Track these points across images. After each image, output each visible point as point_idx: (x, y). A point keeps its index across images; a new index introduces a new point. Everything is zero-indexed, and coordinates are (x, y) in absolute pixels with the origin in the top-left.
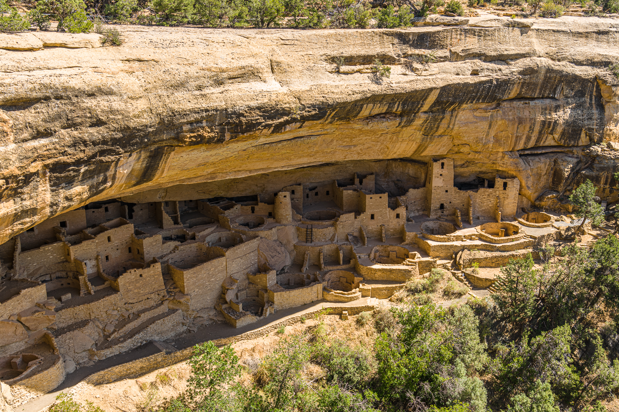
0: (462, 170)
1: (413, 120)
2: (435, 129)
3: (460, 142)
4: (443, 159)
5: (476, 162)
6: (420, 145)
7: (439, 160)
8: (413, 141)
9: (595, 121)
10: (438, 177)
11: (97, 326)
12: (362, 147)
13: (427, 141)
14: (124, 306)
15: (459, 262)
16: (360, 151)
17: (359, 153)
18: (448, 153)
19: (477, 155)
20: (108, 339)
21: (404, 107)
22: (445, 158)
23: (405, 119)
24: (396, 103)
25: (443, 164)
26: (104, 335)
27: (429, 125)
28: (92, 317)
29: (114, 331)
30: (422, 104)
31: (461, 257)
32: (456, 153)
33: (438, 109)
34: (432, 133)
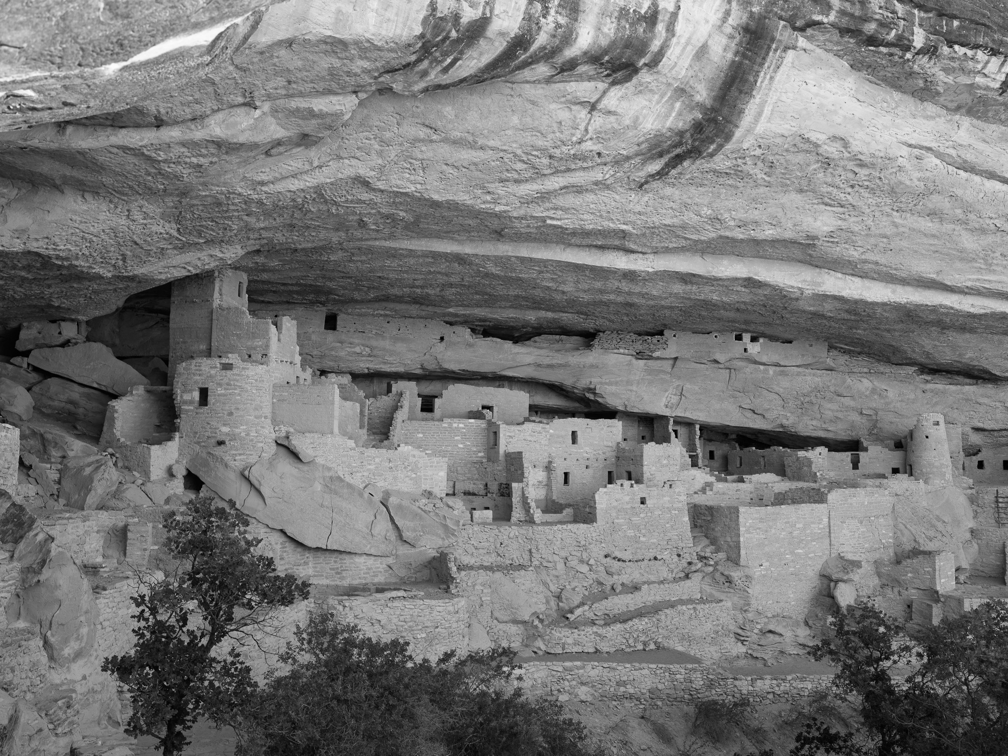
11: (545, 584)
14: (604, 561)
20: (569, 616)
26: (559, 609)
28: (536, 563)
29: (582, 604)
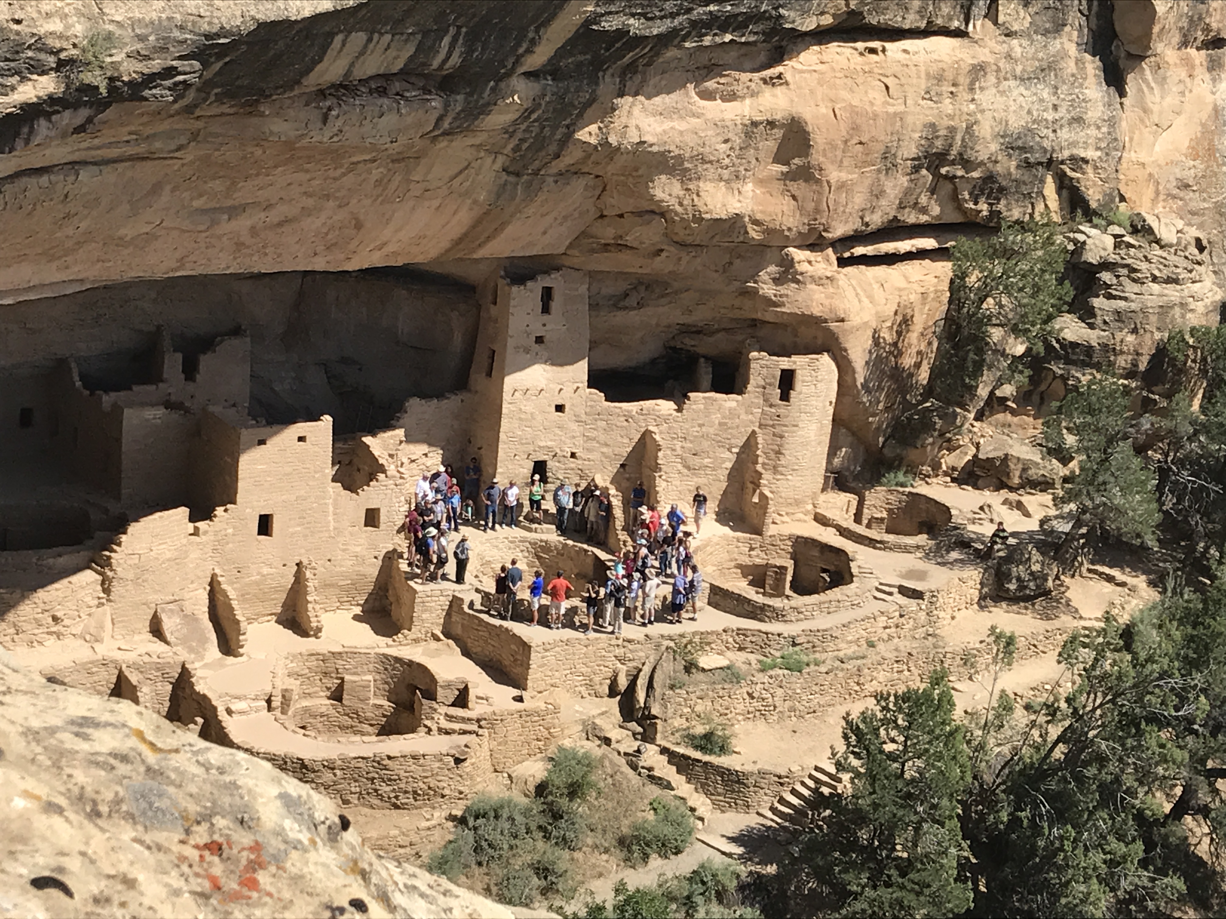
0: (620, 318)
1: (484, 110)
2: (553, 148)
3: (628, 205)
4: (547, 272)
5: (676, 285)
6: (487, 213)
7: (532, 278)
8: (467, 194)
9: (1092, 132)
10: (527, 351)
12: (257, 218)
13: (513, 199)
15: (647, 707)
16: (246, 238)
17: (240, 245)
18: (570, 246)
19: (684, 262)
21: (470, 51)
22: (558, 269)
23: (459, 101)
24: (447, 31)
25: (547, 294)
27: (535, 130)
30: (533, 42)
31: (650, 686)
32: (606, 247)
33: (579, 65)
34: (537, 164)
